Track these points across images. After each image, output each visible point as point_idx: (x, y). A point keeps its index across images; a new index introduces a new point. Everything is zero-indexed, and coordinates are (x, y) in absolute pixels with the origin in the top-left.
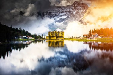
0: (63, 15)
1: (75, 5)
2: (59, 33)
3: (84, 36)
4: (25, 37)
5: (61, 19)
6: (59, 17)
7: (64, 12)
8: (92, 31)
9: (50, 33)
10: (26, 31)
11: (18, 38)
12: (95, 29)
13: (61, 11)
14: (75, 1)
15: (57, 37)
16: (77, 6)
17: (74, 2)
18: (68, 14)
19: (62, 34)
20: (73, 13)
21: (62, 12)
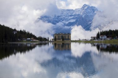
0: (72, 19)
1: (84, 8)
2: (66, 35)
3: (92, 38)
4: (30, 39)
5: (70, 22)
6: (67, 21)
7: (73, 16)
8: (100, 32)
9: (56, 35)
10: (31, 33)
11: (22, 40)
12: (104, 31)
13: (70, 14)
14: (85, 5)
15: (63, 40)
16: (86, 9)
17: (83, 5)
18: (77, 18)
19: (68, 36)
20: (82, 16)
21: (71, 16)
